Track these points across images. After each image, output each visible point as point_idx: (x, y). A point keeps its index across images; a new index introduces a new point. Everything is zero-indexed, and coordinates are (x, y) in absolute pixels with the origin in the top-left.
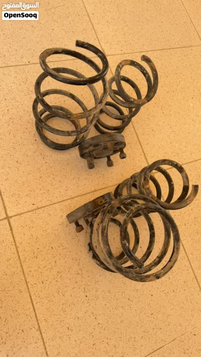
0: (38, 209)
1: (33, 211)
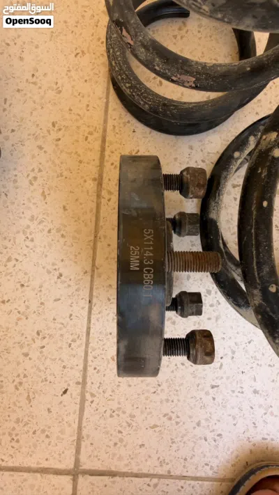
0: (84, 383)
1: (83, 400)
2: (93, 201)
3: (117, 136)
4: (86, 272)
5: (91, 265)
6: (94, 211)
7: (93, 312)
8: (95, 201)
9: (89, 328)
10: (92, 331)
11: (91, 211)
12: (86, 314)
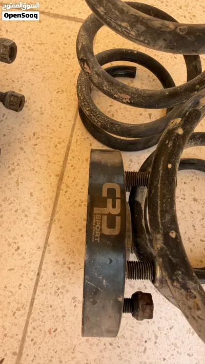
2: (54, 191)
3: (78, 147)
4: (39, 248)
5: (44, 242)
6: (54, 199)
7: (39, 284)
8: (55, 191)
9: (33, 299)
10: (36, 301)
11: (51, 199)
12: (34, 284)
